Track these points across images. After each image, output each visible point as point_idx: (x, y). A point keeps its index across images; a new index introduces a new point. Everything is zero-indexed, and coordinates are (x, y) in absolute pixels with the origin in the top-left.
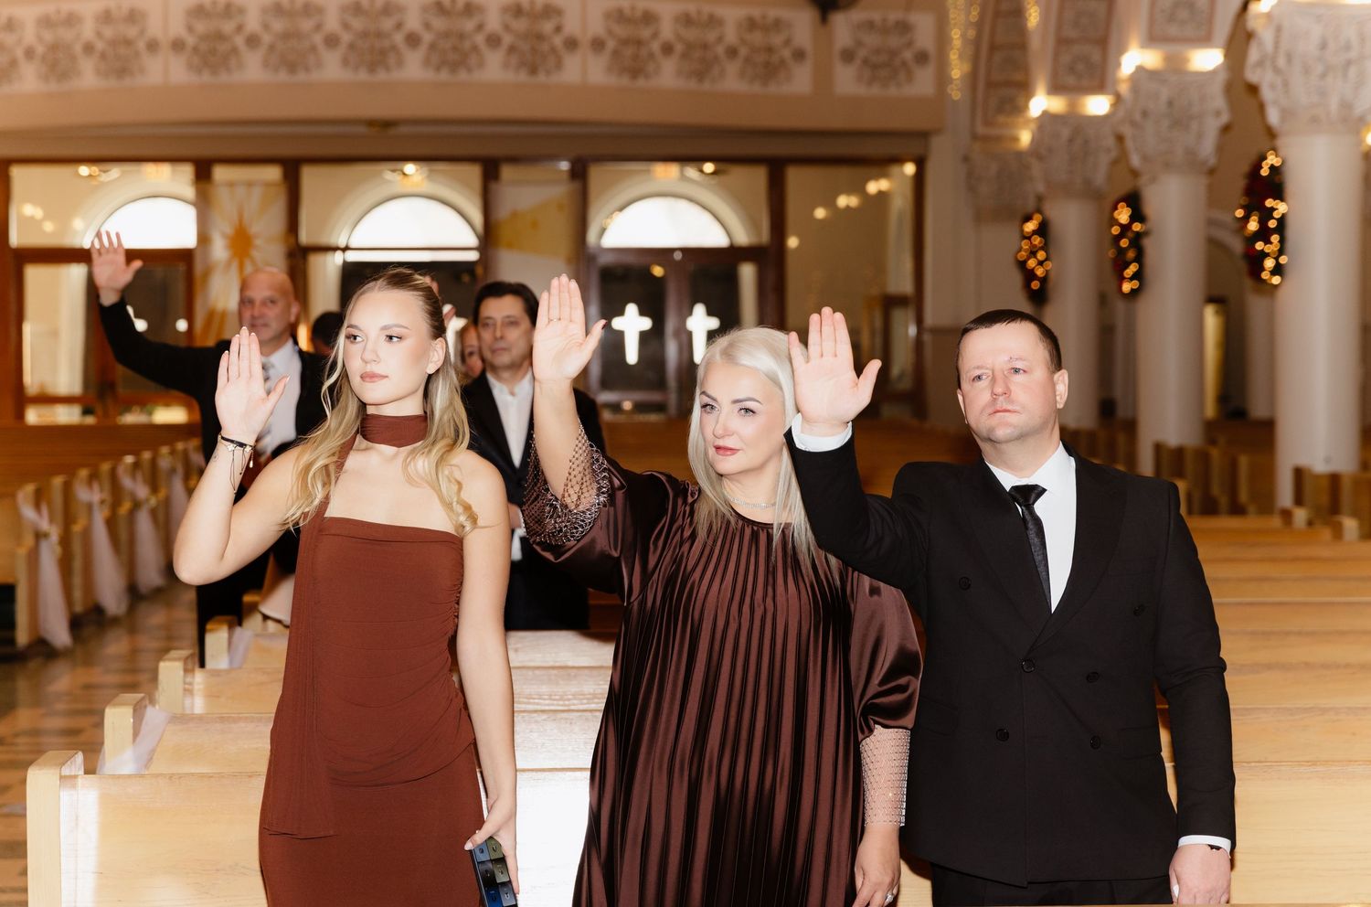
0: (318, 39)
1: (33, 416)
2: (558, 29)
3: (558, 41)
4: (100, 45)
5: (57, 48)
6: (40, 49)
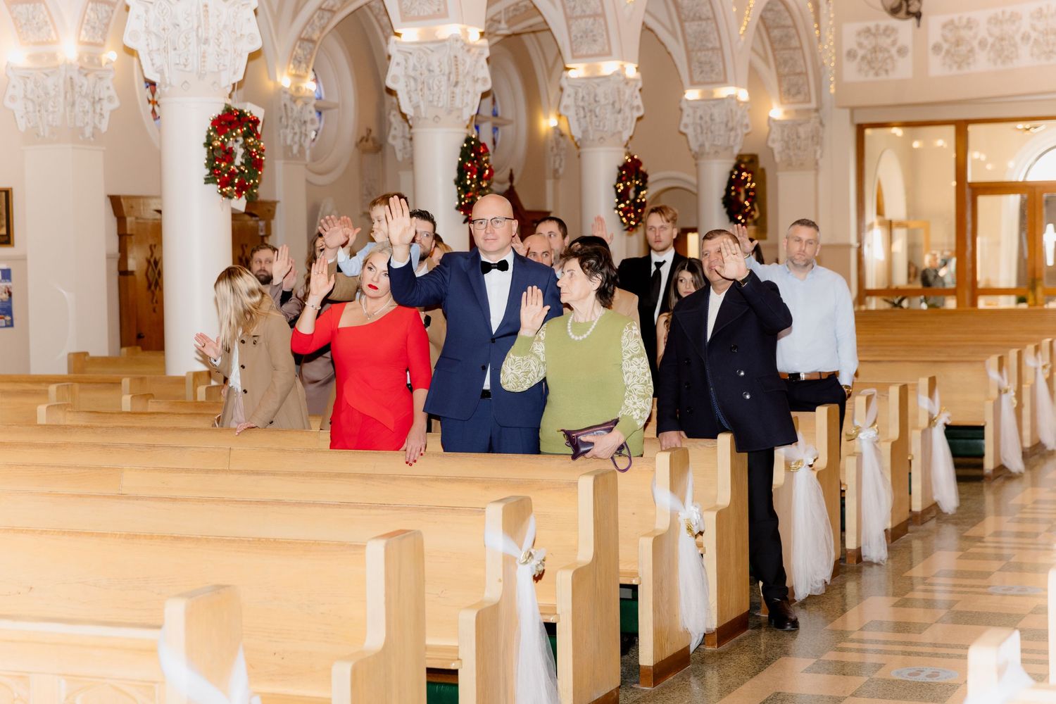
1: (982, 303)
4: (1034, 35)
5: (1002, 39)
6: (990, 40)
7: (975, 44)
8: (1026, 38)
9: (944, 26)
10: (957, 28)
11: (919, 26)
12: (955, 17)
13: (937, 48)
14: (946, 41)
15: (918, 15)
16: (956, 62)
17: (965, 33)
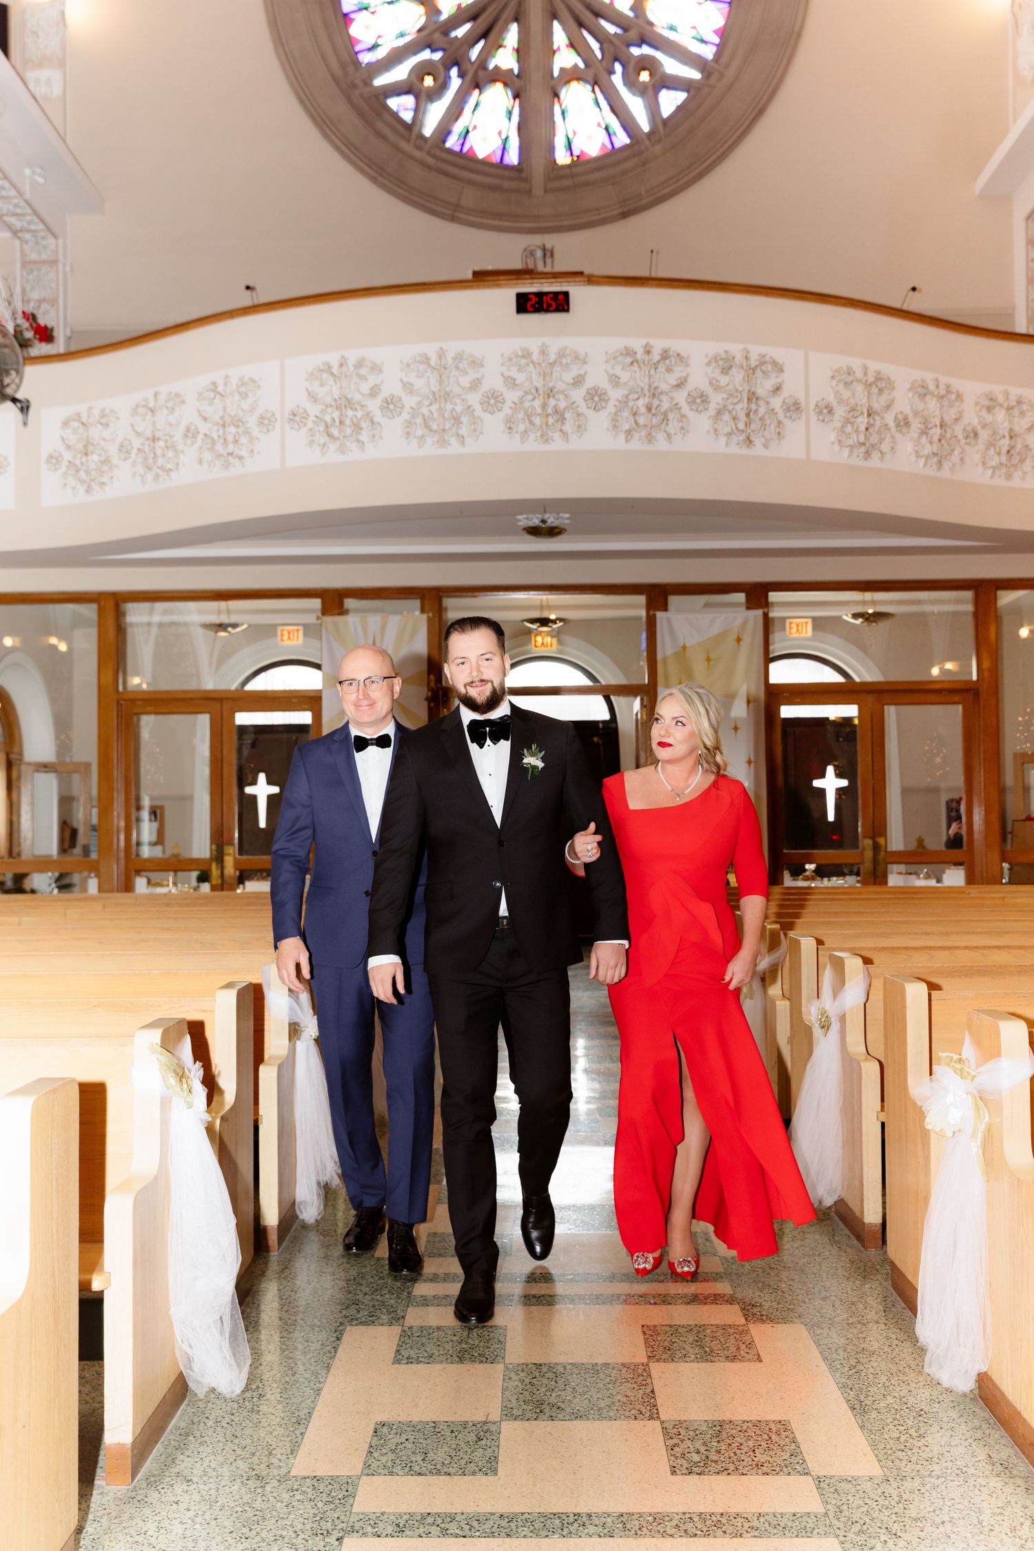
0: (474, 399)
2: (777, 389)
3: (776, 403)
4: (203, 428)
5: (154, 439)
6: (137, 442)
7: (113, 450)
8: (190, 433)
9: (66, 424)
10: (83, 424)
11: (25, 424)
12: (82, 408)
13: (53, 460)
14: (69, 447)
15: (25, 408)
16: (82, 482)
17: (96, 433)
